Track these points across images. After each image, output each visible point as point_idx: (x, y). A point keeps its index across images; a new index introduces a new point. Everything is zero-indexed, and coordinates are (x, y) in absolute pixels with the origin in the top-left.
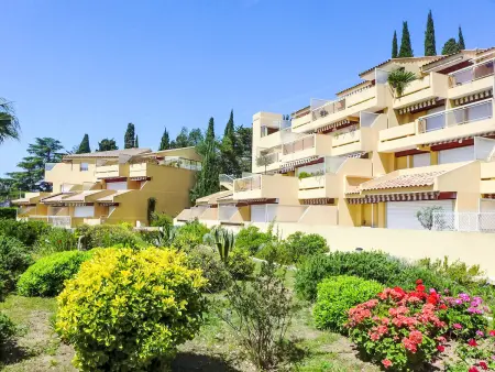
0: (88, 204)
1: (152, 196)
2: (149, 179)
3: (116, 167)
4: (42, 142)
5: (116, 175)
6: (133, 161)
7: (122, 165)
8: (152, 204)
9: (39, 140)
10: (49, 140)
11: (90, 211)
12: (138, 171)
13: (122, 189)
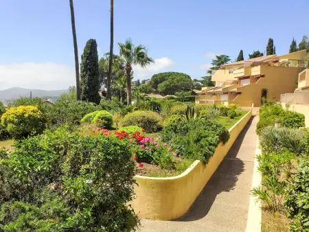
0: (224, 93)
1: (265, 88)
2: (263, 76)
3: (243, 70)
4: (219, 58)
5: (243, 75)
6: (254, 65)
7: (246, 69)
8: (264, 93)
9: (217, 57)
10: (223, 56)
11: (225, 97)
12: (256, 71)
13: (246, 83)
